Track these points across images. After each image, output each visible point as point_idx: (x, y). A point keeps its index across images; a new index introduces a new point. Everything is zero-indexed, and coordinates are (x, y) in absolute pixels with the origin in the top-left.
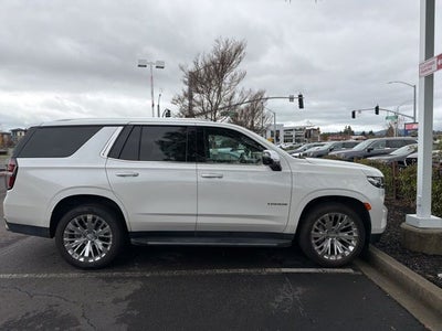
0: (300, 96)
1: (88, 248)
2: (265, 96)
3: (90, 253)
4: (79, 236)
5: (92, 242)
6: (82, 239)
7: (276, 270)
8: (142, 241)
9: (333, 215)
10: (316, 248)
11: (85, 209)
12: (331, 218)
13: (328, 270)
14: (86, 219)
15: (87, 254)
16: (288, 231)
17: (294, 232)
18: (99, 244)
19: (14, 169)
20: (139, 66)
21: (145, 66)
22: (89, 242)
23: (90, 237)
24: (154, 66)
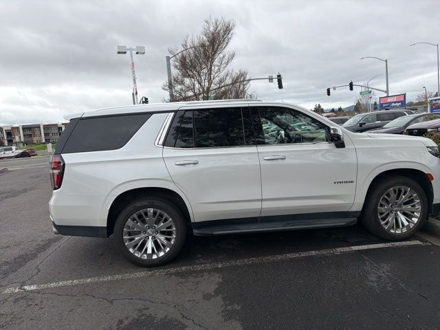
0: (279, 76)
1: (150, 245)
2: (247, 78)
3: (153, 249)
4: (139, 233)
5: (154, 238)
6: (143, 235)
7: (347, 249)
8: (208, 231)
9: (397, 188)
10: (383, 223)
11: (145, 203)
12: (395, 191)
13: (397, 244)
14: (146, 214)
15: (149, 251)
16: (354, 209)
17: (360, 209)
18: (161, 238)
19: (61, 166)
20: (119, 53)
21: (125, 53)
22: (150, 237)
23: (150, 233)
24: (134, 52)
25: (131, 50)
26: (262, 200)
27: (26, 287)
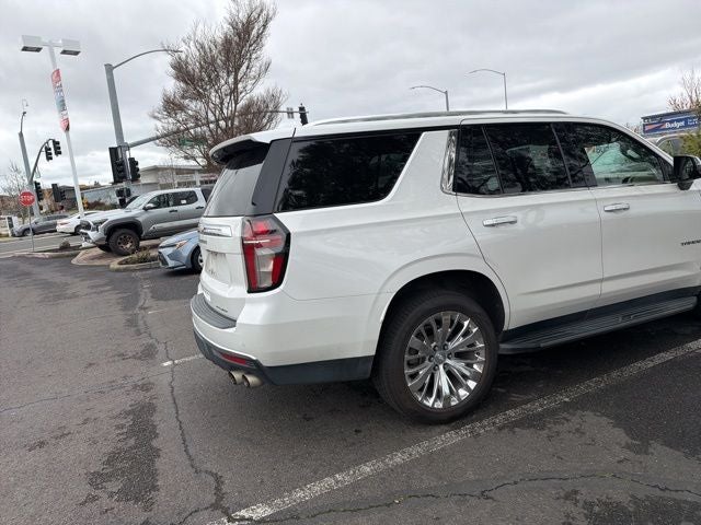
0: (302, 109)
6: (428, 364)
11: (439, 301)
14: (439, 322)
18: (458, 366)
20: (25, 49)
21: (38, 50)
22: (441, 367)
23: (441, 357)
24: (58, 51)
25: (51, 46)
26: (601, 280)
27: (243, 513)
